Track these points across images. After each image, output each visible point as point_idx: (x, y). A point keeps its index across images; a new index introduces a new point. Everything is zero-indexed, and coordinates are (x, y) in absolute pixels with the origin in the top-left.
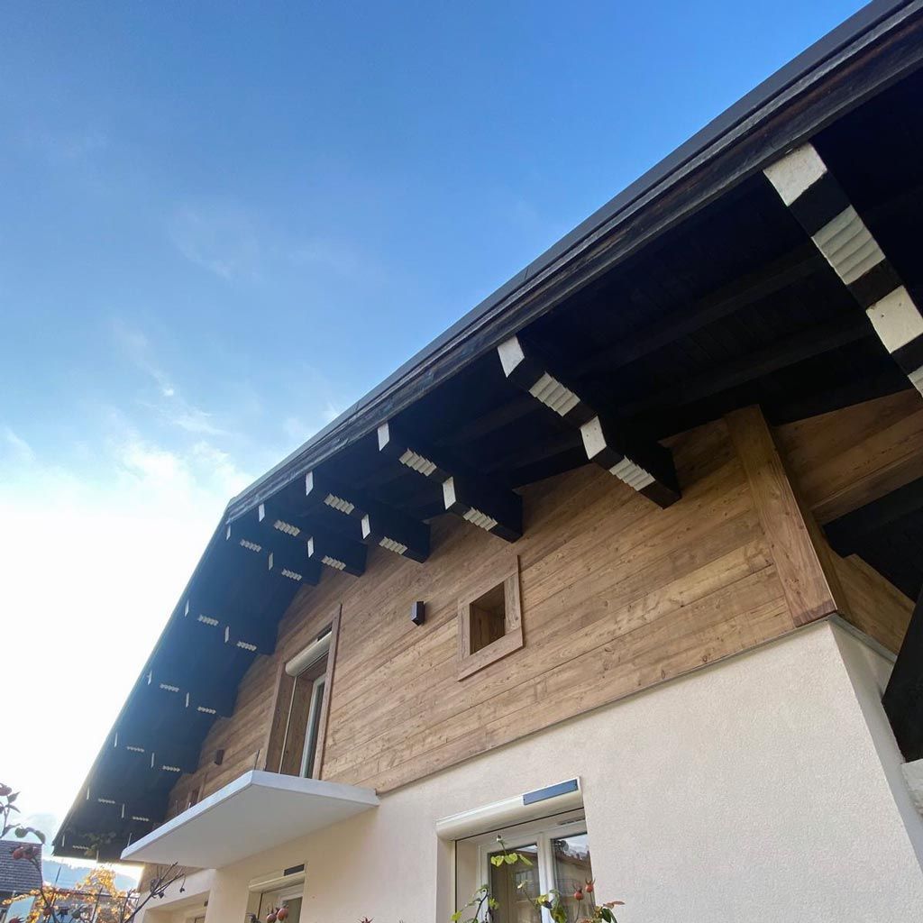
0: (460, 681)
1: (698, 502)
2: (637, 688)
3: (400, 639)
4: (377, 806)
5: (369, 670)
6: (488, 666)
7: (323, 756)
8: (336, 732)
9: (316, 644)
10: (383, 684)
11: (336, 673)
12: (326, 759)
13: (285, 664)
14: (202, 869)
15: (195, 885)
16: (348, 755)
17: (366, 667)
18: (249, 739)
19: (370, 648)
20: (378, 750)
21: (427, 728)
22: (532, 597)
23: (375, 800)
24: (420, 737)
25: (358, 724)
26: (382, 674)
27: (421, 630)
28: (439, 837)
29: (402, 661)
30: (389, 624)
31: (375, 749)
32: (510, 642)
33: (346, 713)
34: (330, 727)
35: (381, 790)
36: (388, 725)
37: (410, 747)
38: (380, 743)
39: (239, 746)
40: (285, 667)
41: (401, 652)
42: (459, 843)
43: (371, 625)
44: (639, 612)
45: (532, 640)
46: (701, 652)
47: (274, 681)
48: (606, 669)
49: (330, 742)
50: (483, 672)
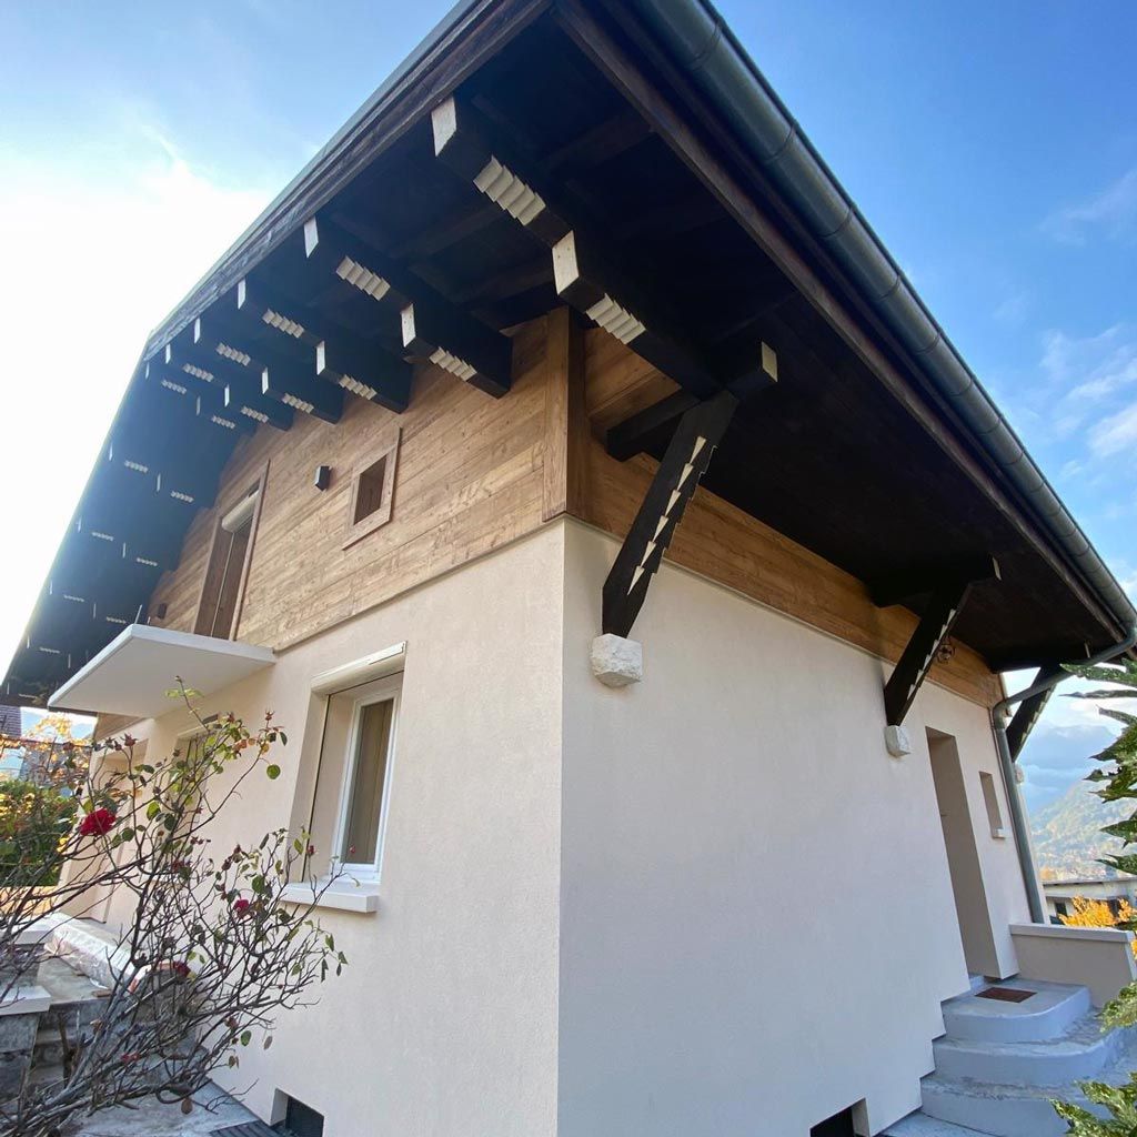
0: (344, 549)
1: (518, 396)
2: (452, 566)
3: (308, 504)
4: (274, 664)
5: (282, 533)
6: (365, 537)
7: (240, 615)
8: (251, 593)
9: (248, 501)
10: (291, 547)
11: (259, 533)
12: (242, 619)
13: (221, 518)
14: (143, 719)
15: (138, 732)
16: (258, 616)
17: (281, 529)
18: (186, 595)
19: (286, 509)
20: (279, 612)
21: (316, 593)
22: (405, 473)
23: (273, 659)
24: (310, 601)
25: (268, 585)
26: (290, 538)
27: (326, 495)
28: (313, 692)
29: (308, 525)
30: (302, 486)
31: (278, 610)
32: (381, 516)
33: (261, 574)
34: (248, 586)
35: (277, 649)
36: (289, 589)
37: (302, 610)
38: (282, 605)
39: (179, 602)
40: (221, 522)
41: (307, 517)
42: (332, 697)
43: (290, 485)
44: (464, 498)
45: (397, 514)
46: (489, 538)
47: (210, 538)
48: (436, 548)
49: (246, 602)
50: (359, 544)
